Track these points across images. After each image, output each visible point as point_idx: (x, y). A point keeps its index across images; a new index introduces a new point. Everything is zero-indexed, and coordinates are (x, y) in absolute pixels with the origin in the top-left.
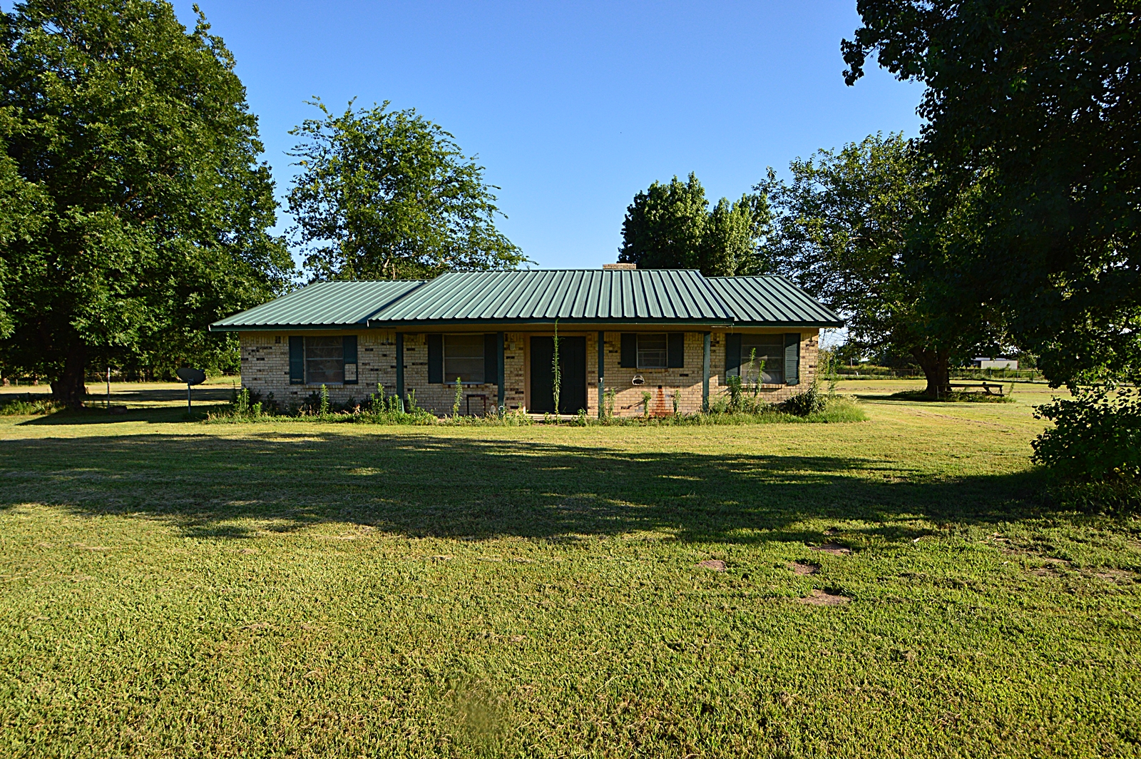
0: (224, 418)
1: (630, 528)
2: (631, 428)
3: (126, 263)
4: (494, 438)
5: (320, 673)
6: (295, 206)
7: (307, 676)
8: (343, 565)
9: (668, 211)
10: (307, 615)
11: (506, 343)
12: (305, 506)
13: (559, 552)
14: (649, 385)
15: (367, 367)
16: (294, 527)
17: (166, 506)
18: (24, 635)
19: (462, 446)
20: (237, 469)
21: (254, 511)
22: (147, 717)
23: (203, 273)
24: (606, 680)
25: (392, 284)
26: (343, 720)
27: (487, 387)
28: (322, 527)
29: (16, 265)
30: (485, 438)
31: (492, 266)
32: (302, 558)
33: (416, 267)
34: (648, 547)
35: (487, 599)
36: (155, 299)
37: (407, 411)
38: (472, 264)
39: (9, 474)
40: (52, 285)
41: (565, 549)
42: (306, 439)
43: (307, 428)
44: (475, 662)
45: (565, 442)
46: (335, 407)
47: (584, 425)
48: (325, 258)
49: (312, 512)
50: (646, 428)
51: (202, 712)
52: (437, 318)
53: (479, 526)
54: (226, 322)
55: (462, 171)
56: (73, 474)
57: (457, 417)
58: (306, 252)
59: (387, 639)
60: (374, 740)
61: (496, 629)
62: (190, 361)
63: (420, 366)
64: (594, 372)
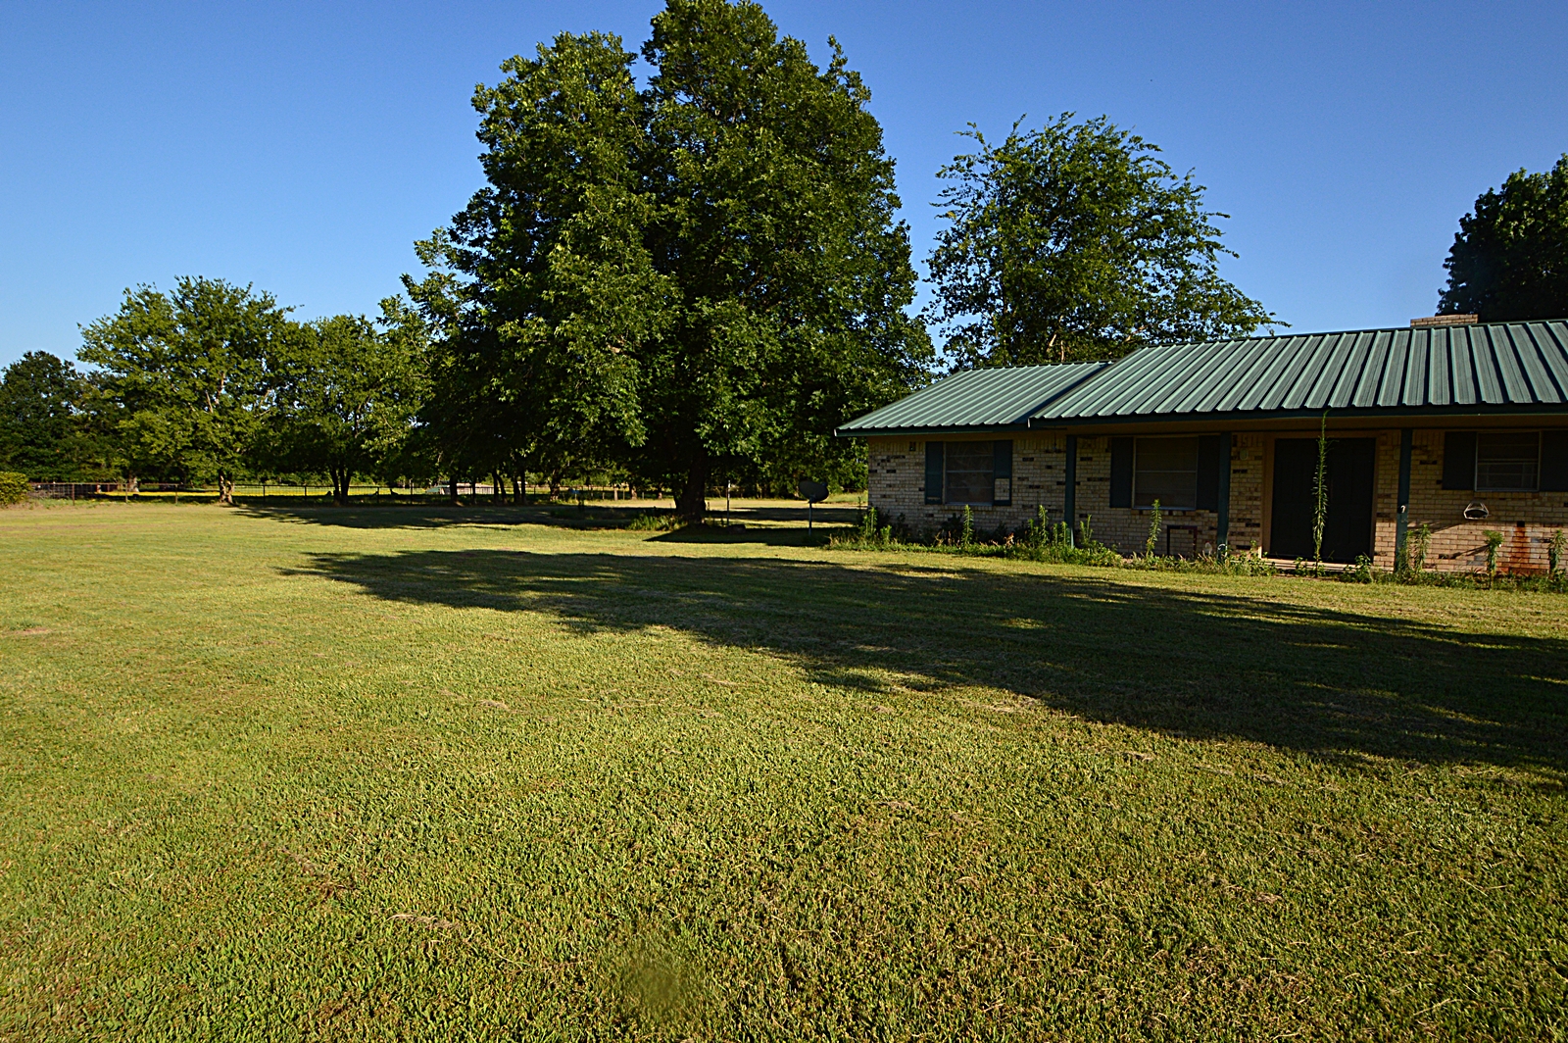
0: (848, 544)
1: (1470, 758)
2: (1459, 591)
3: (750, 359)
4: (1210, 591)
5: (977, 882)
6: (938, 272)
7: (960, 882)
8: (1000, 744)
9: (1545, 219)
10: (957, 803)
11: (1234, 449)
12: (948, 662)
13: (1333, 777)
14: (1498, 521)
15: (1025, 483)
16: (935, 687)
17: (789, 642)
18: (659, 767)
19: (1160, 600)
20: (865, 606)
21: (887, 660)
22: (781, 887)
23: (829, 365)
24: (1433, 999)
25: (1061, 368)
26: (1010, 952)
27: (1199, 515)
28: (970, 691)
29: (647, 367)
30: (1196, 590)
31: (1212, 335)
32: (947, 728)
33: (1095, 343)
34: (1507, 794)
35: (1213, 828)
36: (776, 399)
37: (1077, 545)
38: (1180, 333)
39: (640, 592)
40: (679, 387)
41: (1343, 774)
42: (945, 575)
43: (944, 561)
44: (1201, 918)
45: (1333, 605)
46: (980, 536)
47: (1367, 581)
48: (971, 338)
49: (956, 669)
50: (1490, 592)
51: (839, 896)
52: (1128, 413)
53: (1195, 719)
54: (853, 425)
55: (1168, 196)
56: (699, 597)
57: (1151, 558)
58: (947, 333)
59: (1064, 856)
60: (1053, 990)
61: (1230, 876)
62: (809, 474)
63: (1098, 483)
64: (1388, 496)
